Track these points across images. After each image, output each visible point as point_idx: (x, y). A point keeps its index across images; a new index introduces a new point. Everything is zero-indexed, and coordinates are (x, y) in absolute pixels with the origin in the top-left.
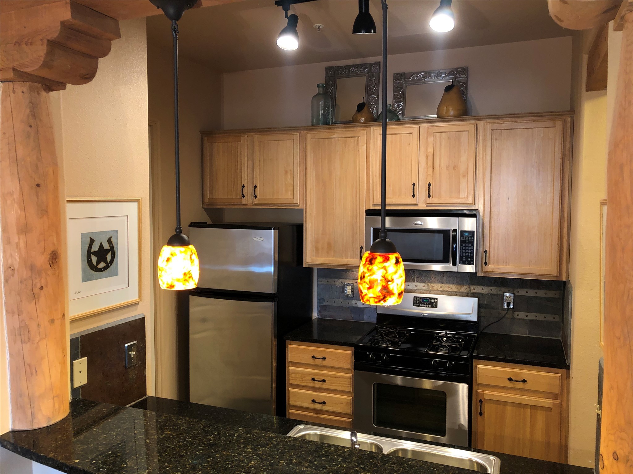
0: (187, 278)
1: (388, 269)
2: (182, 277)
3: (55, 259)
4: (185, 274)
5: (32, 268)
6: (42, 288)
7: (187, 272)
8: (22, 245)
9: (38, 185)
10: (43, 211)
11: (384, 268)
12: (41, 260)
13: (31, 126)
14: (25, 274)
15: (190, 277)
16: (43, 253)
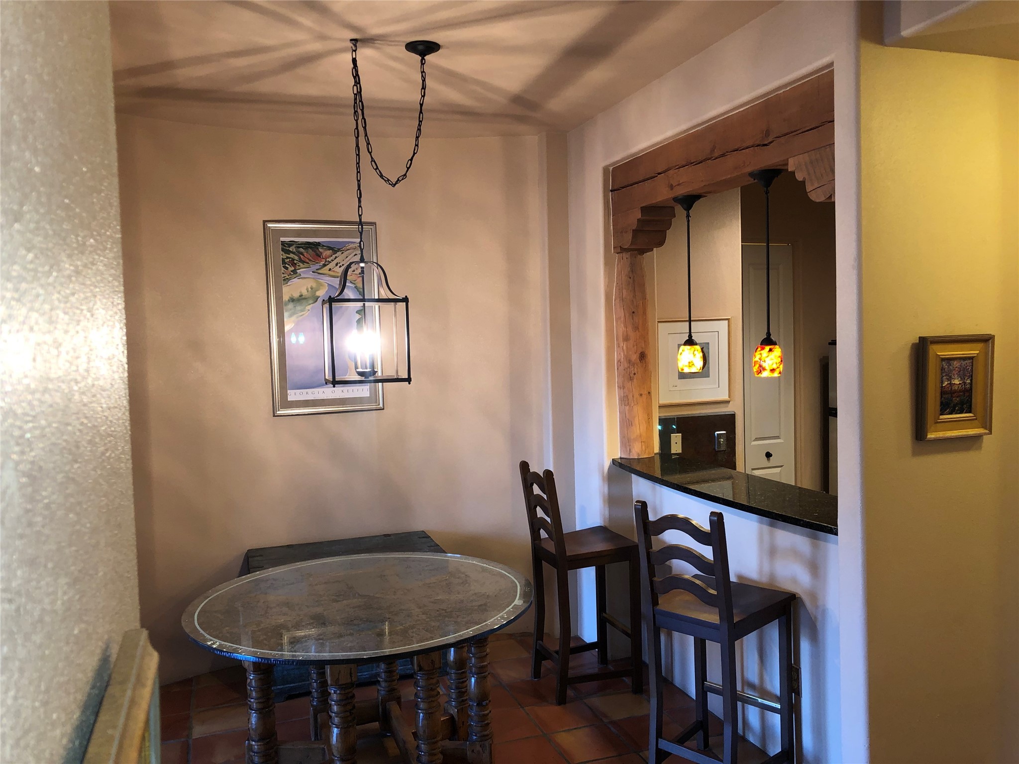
0: (691, 365)
1: (762, 355)
2: (687, 364)
3: (643, 357)
4: (689, 362)
5: (630, 361)
6: (635, 374)
7: (690, 361)
8: (625, 348)
9: (633, 312)
10: (636, 328)
11: (761, 354)
12: (635, 357)
13: (630, 278)
14: (626, 365)
15: (693, 365)
16: (636, 353)
